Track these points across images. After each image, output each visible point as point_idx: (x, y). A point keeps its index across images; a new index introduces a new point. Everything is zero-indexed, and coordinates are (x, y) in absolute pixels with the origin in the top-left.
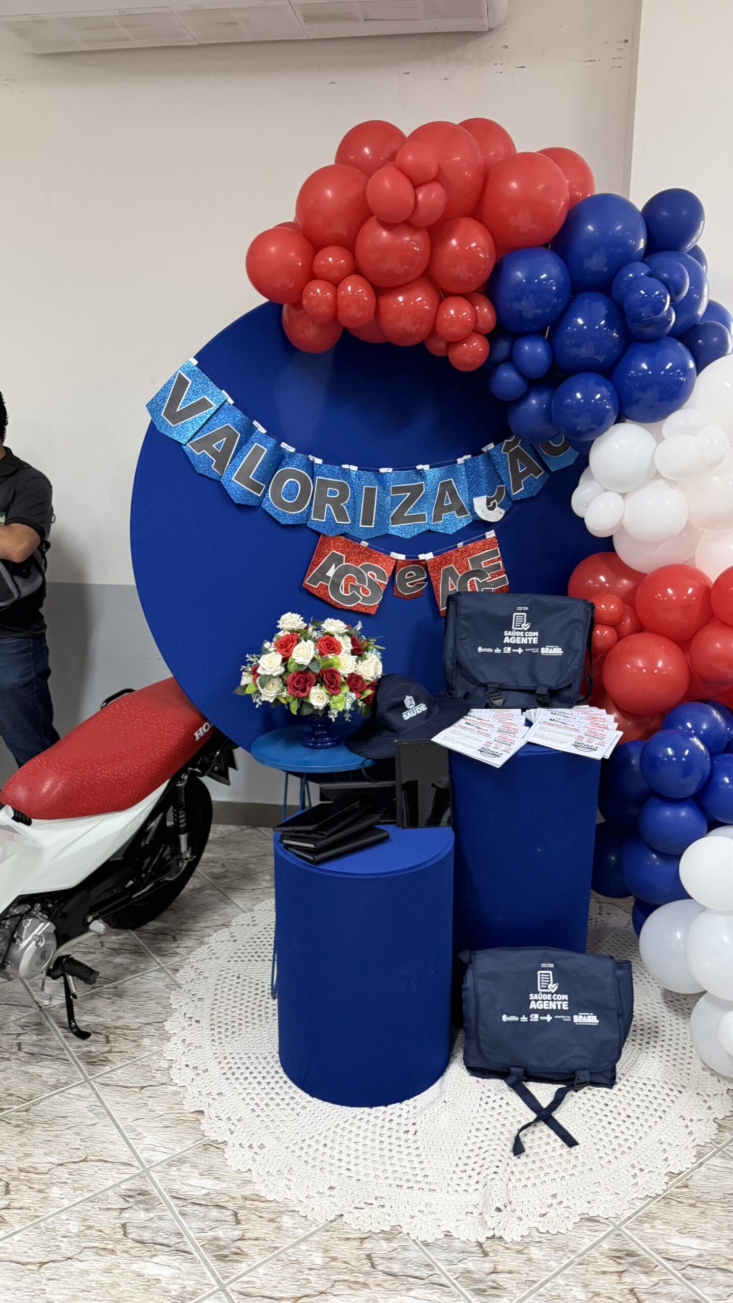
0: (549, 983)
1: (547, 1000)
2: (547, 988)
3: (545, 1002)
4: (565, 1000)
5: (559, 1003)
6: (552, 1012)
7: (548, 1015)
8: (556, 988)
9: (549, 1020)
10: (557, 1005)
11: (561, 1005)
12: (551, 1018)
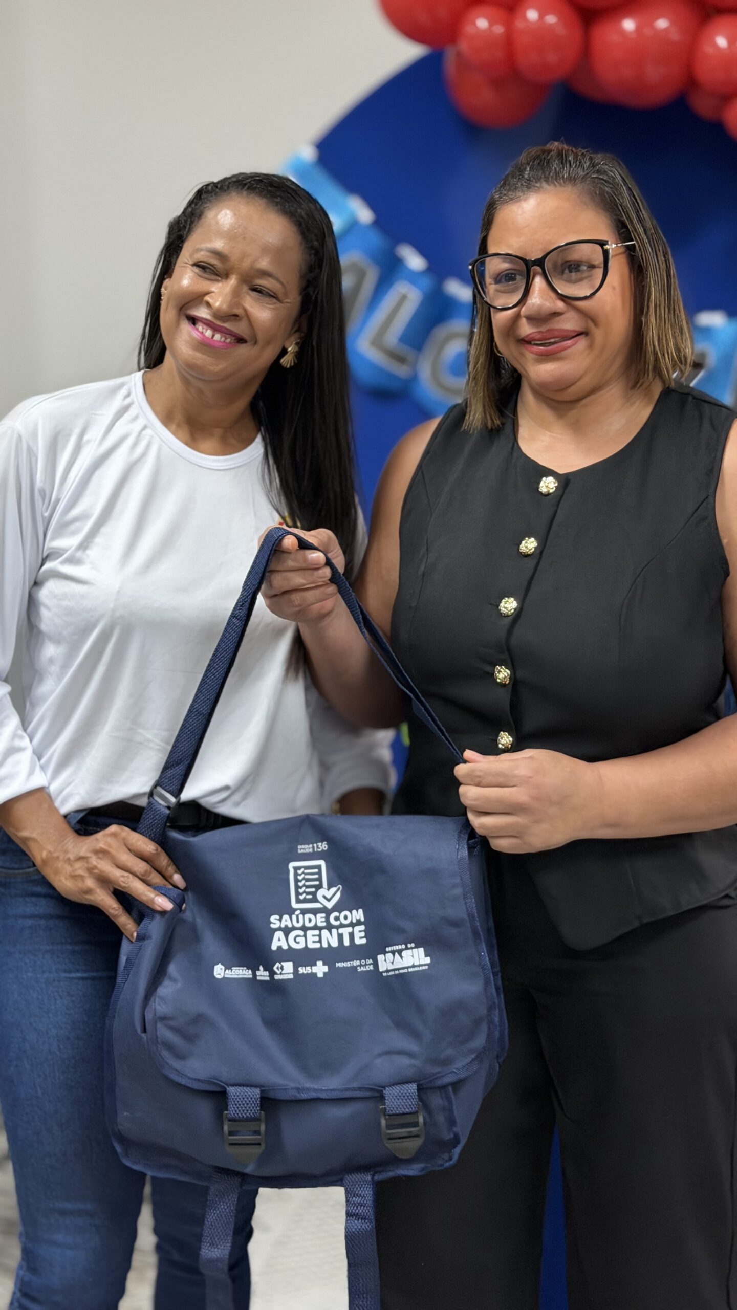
6: (327, 955)
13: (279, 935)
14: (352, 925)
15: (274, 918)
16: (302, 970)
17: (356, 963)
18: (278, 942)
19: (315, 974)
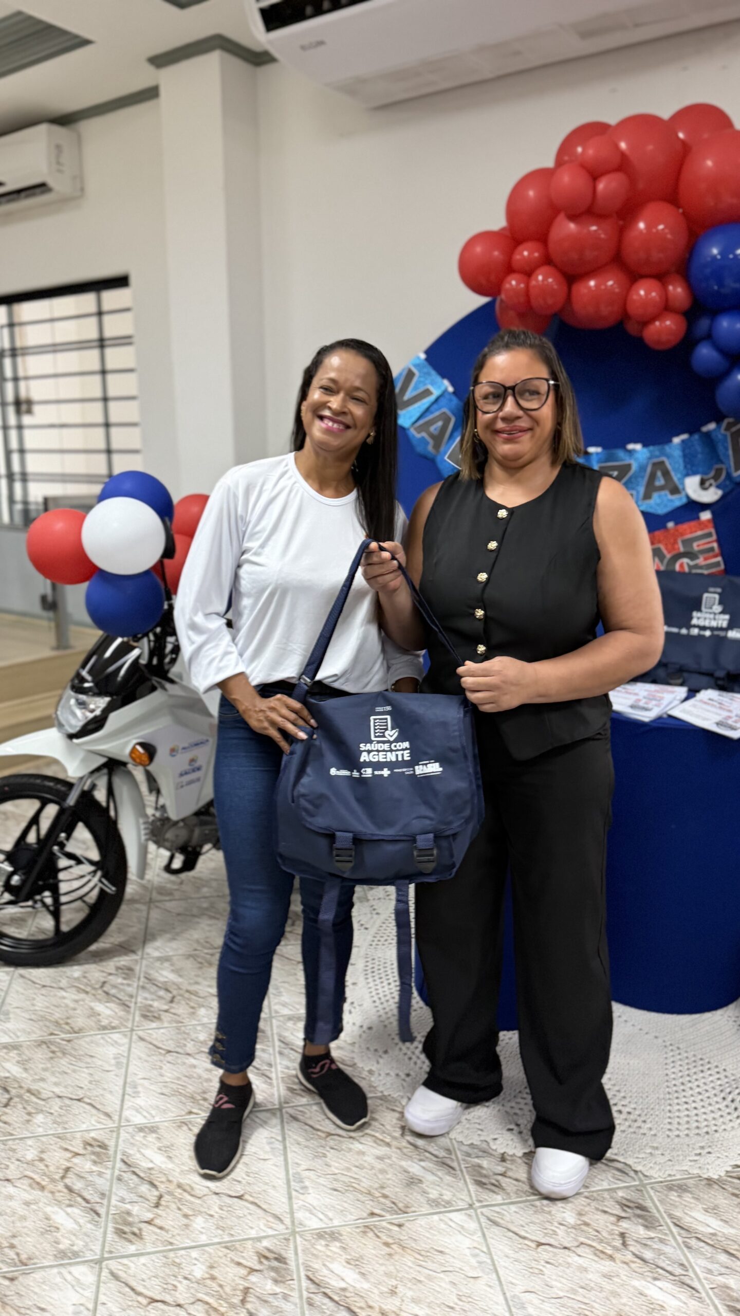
0: (386, 729)
1: (384, 751)
2: (384, 736)
3: (381, 753)
4: (406, 749)
5: (400, 753)
6: (390, 765)
7: (386, 769)
8: (397, 734)
9: (386, 775)
10: (397, 755)
11: (403, 755)
12: (389, 772)
13: (364, 754)
14: (403, 750)
15: (362, 745)
16: (376, 773)
17: (404, 770)
18: (364, 757)
19: (383, 775)
